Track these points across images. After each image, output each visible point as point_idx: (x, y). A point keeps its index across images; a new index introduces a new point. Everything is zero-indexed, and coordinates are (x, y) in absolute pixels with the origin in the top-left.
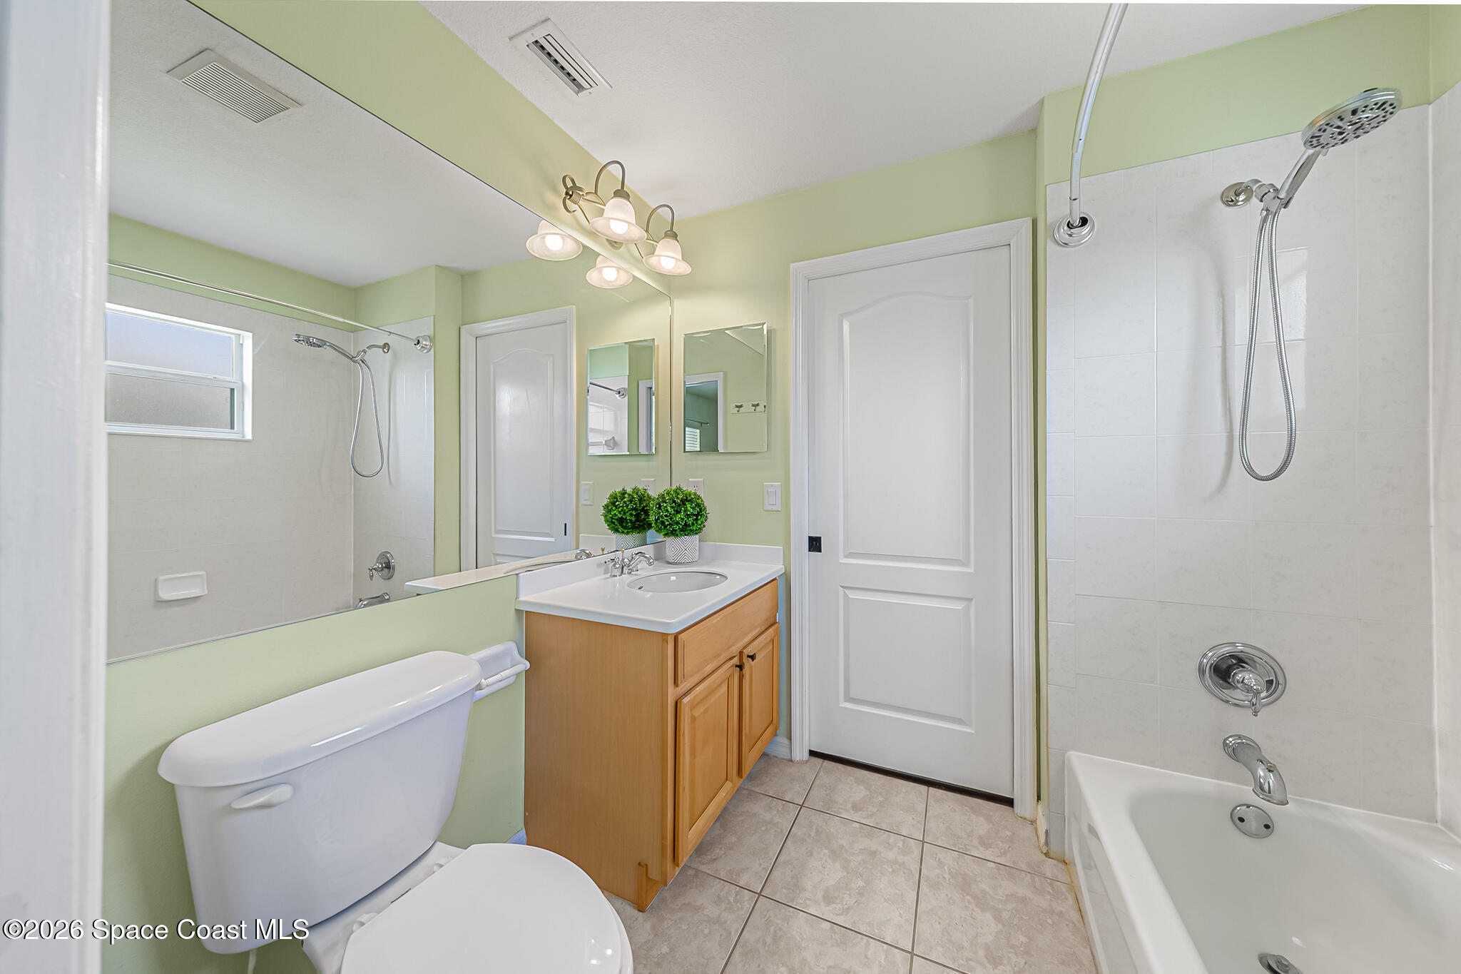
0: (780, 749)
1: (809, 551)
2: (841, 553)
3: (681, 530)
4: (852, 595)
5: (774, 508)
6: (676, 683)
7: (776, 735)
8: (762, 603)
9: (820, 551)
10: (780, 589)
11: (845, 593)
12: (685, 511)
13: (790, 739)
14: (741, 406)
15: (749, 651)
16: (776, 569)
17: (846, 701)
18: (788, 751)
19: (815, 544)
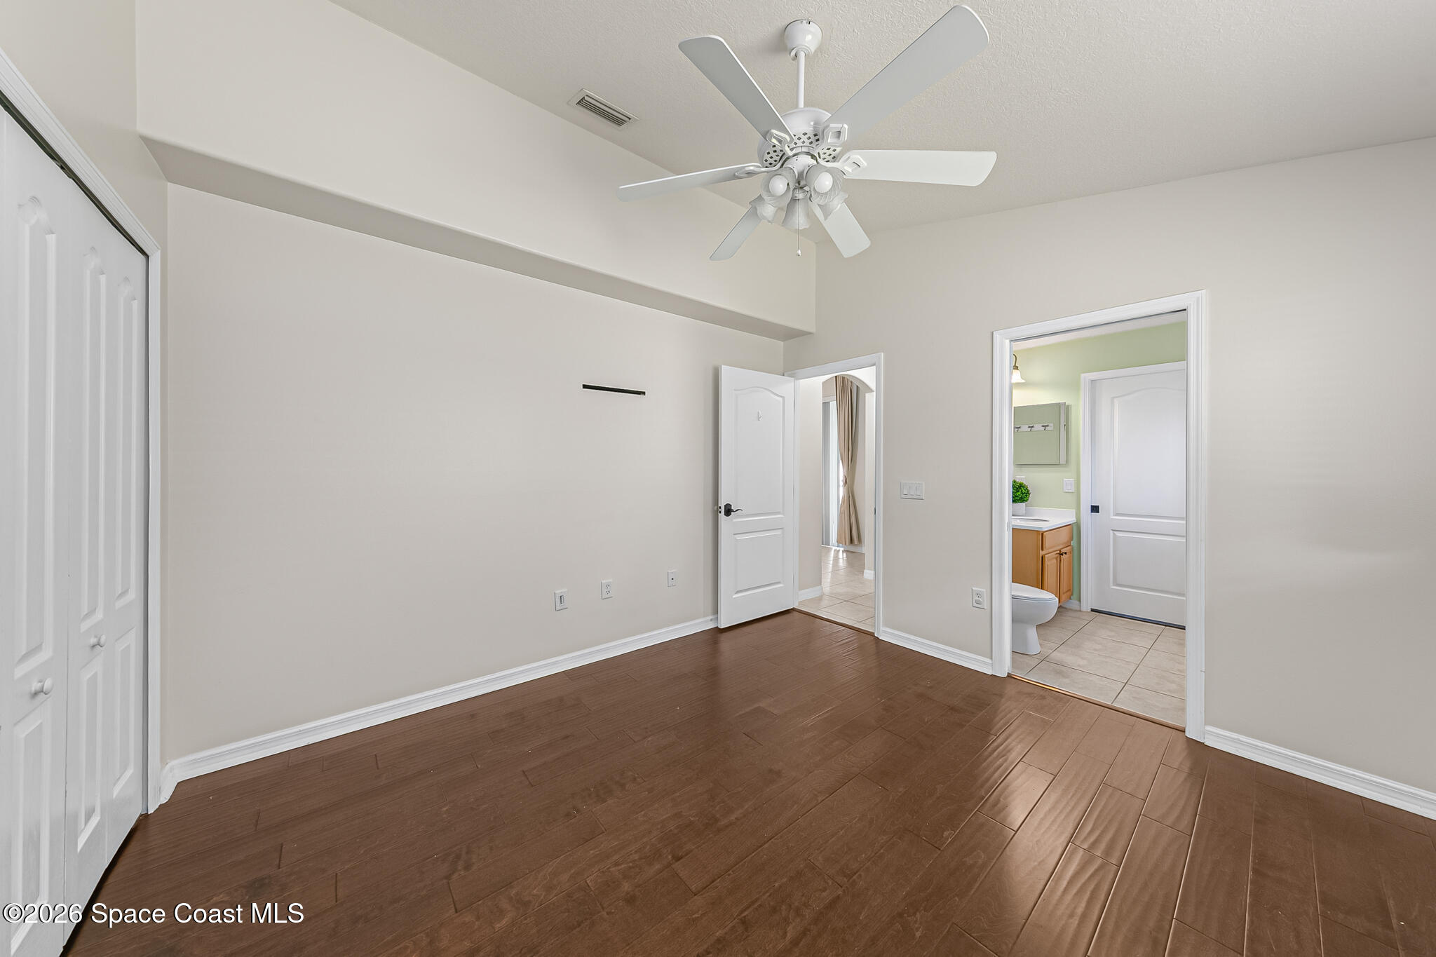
0: (1073, 604)
1: (1092, 512)
2: (1112, 514)
3: (1020, 500)
4: (1118, 534)
5: (1070, 491)
6: (1042, 550)
7: (1070, 598)
8: (1063, 536)
9: (1098, 512)
10: (1074, 530)
11: (1114, 534)
12: (1022, 491)
13: (1080, 601)
14: (1033, 427)
15: (1063, 551)
16: (1071, 519)
17: (1114, 585)
18: (1078, 607)
19: (1095, 509)
